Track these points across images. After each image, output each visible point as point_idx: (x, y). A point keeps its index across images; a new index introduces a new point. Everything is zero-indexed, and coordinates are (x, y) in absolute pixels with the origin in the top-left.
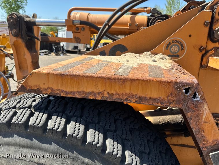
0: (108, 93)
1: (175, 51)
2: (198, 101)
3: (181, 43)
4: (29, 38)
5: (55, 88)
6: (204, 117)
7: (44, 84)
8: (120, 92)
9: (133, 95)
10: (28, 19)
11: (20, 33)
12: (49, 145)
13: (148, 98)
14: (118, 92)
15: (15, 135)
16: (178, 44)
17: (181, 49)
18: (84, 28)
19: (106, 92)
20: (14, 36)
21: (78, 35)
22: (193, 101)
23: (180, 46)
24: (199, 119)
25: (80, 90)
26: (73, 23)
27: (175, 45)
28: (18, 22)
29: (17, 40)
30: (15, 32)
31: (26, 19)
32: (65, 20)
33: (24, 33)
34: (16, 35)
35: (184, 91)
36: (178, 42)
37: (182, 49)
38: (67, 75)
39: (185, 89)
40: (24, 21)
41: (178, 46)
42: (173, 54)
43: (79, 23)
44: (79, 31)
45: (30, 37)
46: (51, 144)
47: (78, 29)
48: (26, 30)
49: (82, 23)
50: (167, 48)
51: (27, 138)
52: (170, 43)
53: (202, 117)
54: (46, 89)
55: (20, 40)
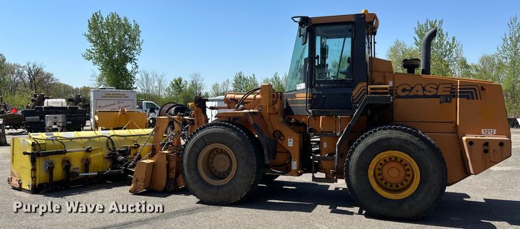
18: (232, 102)
21: (229, 105)
34: (198, 106)
47: (229, 102)
49: (231, 99)
55: (199, 109)
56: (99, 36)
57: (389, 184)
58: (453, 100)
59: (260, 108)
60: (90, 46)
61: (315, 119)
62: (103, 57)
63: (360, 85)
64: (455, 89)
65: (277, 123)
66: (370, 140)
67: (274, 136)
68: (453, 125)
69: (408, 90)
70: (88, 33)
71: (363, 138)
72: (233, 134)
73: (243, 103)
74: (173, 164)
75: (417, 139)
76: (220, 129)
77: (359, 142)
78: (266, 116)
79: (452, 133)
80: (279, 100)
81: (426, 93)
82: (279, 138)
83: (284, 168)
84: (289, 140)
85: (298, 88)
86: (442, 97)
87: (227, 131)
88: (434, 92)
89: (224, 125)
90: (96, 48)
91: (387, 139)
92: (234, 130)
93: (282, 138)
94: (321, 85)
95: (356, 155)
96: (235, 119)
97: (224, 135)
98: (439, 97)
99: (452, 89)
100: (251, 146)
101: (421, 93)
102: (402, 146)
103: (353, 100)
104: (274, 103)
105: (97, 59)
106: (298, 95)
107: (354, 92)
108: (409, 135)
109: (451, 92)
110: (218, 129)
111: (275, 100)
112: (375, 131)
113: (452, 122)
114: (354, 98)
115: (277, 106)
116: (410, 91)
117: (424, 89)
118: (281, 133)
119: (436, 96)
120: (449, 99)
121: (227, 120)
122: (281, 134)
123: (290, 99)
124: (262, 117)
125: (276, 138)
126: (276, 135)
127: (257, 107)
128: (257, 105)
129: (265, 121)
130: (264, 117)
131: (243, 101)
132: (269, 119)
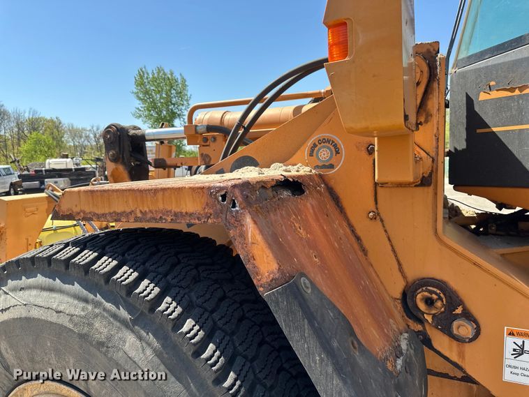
0: (141, 211)
1: (325, 158)
2: (237, 211)
3: (333, 142)
4: (138, 163)
5: (87, 210)
6: (250, 235)
7: (76, 206)
8: (153, 208)
9: (167, 212)
10: (134, 131)
11: (121, 156)
12: (71, 286)
13: (184, 214)
14: (151, 209)
15: (39, 275)
16: (329, 145)
17: (334, 152)
19: (138, 211)
20: (111, 161)
21: (206, 151)
22: (231, 212)
23: (333, 148)
24: (245, 239)
25: (112, 211)
26: (196, 130)
27: (324, 147)
28: (118, 138)
29: (117, 169)
30: (113, 155)
31: (132, 132)
32: (183, 128)
33: (127, 155)
34: (115, 160)
35: (220, 198)
36: (328, 141)
37: (337, 152)
38: (97, 191)
39: (222, 196)
40: (128, 135)
41: (328, 148)
42: (323, 164)
43: (205, 130)
44: (208, 143)
45: (139, 161)
46: (73, 285)
47: (206, 140)
48: (131, 150)
49: (210, 128)
50: (311, 155)
51: (49, 278)
52: (315, 145)
53: (248, 234)
54: (79, 213)
55: (121, 168)
56: (146, 93)
60: (138, 104)
62: (152, 115)
67: (411, 311)
70: (135, 90)
76: (64, 304)
82: (447, 331)
84: (510, 343)
87: (99, 319)
90: (144, 106)
93: (463, 329)
105: (146, 116)
122: (451, 308)
123: (495, 94)
124: (336, 200)
125: (421, 321)
126: (422, 306)
127: (306, 150)
128: (303, 142)
129: (350, 226)
130: (346, 203)
131: (247, 130)
132: (377, 216)
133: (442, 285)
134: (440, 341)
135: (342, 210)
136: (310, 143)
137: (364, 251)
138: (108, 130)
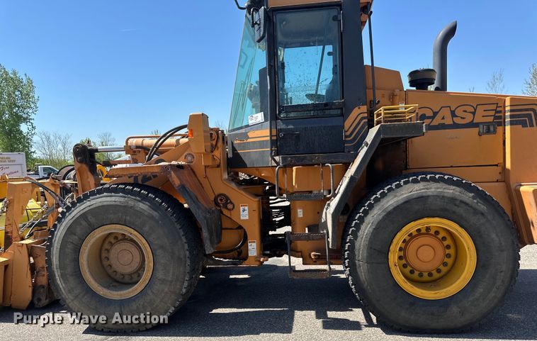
6: (173, 176)
11: (85, 160)
16: (191, 155)
17: (192, 158)
18: (139, 151)
20: (79, 162)
21: (135, 157)
22: (168, 171)
26: (130, 148)
27: (189, 156)
28: (83, 151)
29: (81, 167)
30: (80, 160)
32: (123, 147)
34: (81, 162)
39: (165, 167)
40: (88, 149)
42: (189, 161)
43: (135, 147)
44: (136, 154)
45: (91, 162)
47: (135, 152)
48: (89, 157)
50: (185, 158)
52: (186, 155)
55: (84, 166)
57: (416, 273)
58: (500, 129)
59: (189, 158)
61: (284, 172)
63: (356, 112)
64: (500, 112)
65: (220, 183)
66: (391, 202)
67: (217, 204)
68: (499, 169)
69: (429, 118)
71: (377, 200)
72: (143, 206)
73: (158, 152)
74: (42, 262)
75: (472, 195)
76: (117, 199)
77: (371, 206)
78: (200, 172)
79: (497, 181)
80: (220, 143)
81: (458, 121)
82: (226, 208)
83: (235, 254)
84: (241, 208)
85: (251, 122)
86: (481, 126)
87: (130, 201)
88: (469, 118)
89: (123, 191)
91: (421, 199)
92: (144, 198)
93: (230, 206)
94: (292, 115)
95: (366, 230)
96: (146, 178)
97: (125, 208)
98: (477, 125)
99: (497, 112)
100: (178, 227)
101: (448, 121)
102: (445, 209)
103: (346, 137)
104: (214, 148)
106: (250, 135)
107: (347, 124)
108: (458, 189)
109: (496, 118)
110: (113, 199)
111: (214, 143)
112: (398, 186)
113: (497, 165)
114: (348, 133)
115: (217, 153)
116: (433, 118)
117: (453, 114)
118: (227, 198)
119: (472, 125)
120: (492, 129)
121: (131, 180)
122: (227, 201)
123: (238, 142)
124: (194, 173)
125: (220, 207)
126: (219, 202)
127: (183, 157)
128: (183, 154)
129: (199, 180)
130: (196, 173)
131: (157, 149)
132: (206, 177)
133: (224, 195)
134: (225, 212)
135: (196, 176)
136: (184, 155)
137: (203, 187)
138: (77, 147)
